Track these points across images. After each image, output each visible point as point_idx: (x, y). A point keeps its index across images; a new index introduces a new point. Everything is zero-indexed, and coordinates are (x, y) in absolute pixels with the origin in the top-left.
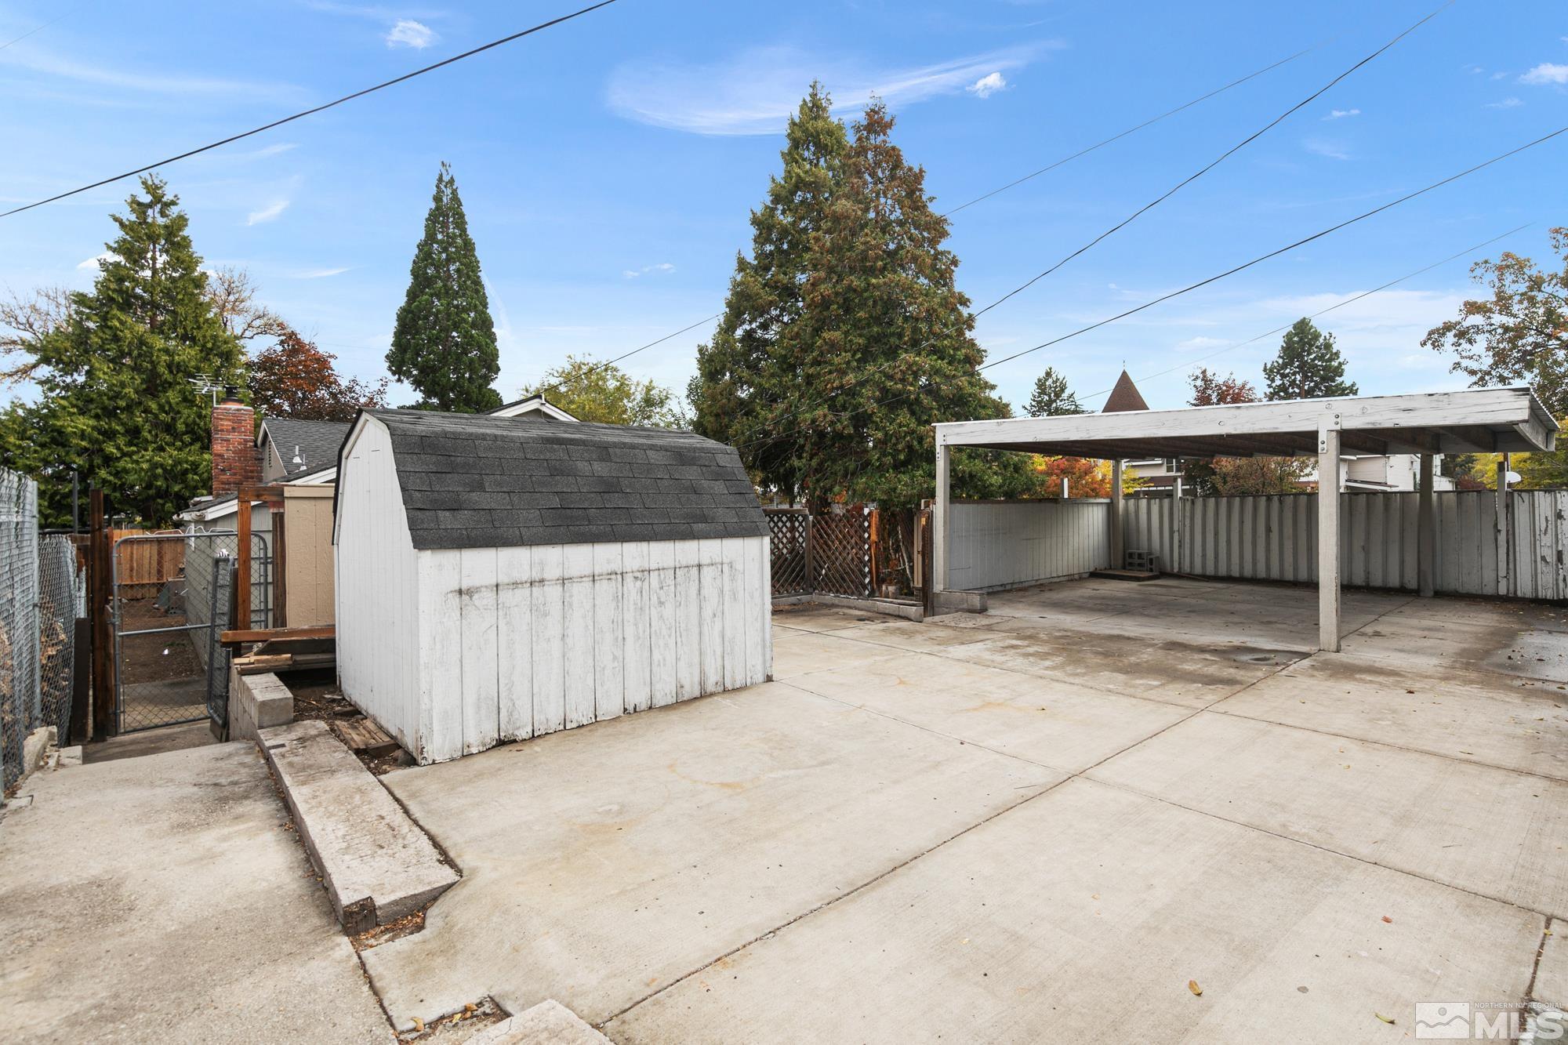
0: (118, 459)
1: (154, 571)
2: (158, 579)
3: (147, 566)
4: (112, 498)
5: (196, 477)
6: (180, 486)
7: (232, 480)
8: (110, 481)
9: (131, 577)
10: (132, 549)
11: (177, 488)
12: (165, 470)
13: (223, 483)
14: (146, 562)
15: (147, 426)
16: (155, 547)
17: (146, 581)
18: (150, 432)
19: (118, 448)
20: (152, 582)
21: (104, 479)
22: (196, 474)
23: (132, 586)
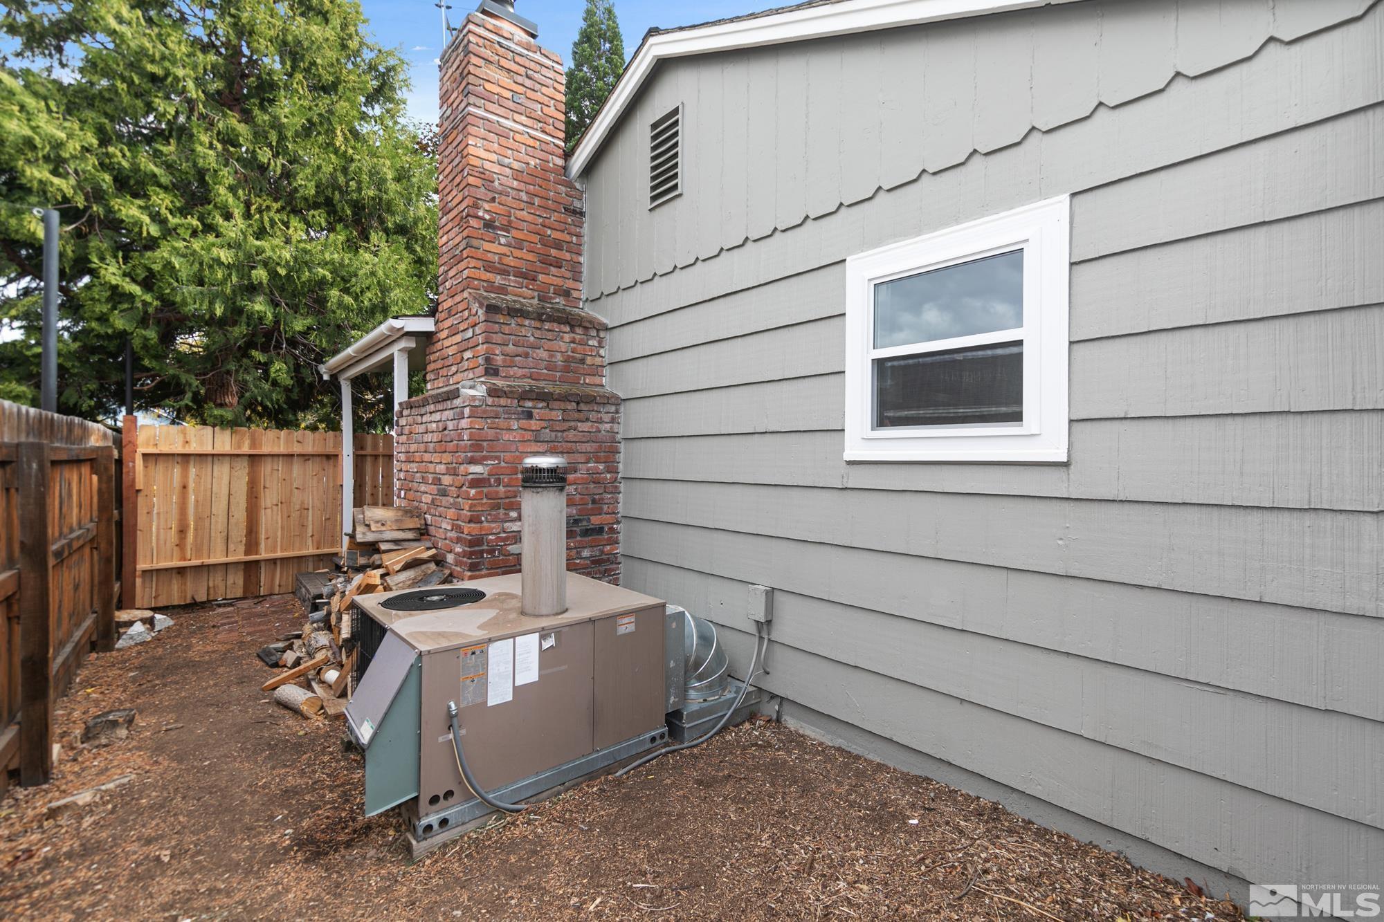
0: (152, 244)
1: (239, 533)
2: (247, 553)
3: (222, 519)
4: (137, 343)
5: (348, 300)
6: (309, 321)
7: (510, 261)
8: (131, 297)
9: (181, 545)
10: (185, 475)
11: (299, 325)
12: (273, 275)
13: (489, 267)
14: (220, 508)
15: (228, 176)
16: (242, 471)
17: (218, 558)
18: (232, 189)
19: (156, 218)
20: (231, 559)
21: (114, 288)
22: (346, 291)
23: (181, 571)
